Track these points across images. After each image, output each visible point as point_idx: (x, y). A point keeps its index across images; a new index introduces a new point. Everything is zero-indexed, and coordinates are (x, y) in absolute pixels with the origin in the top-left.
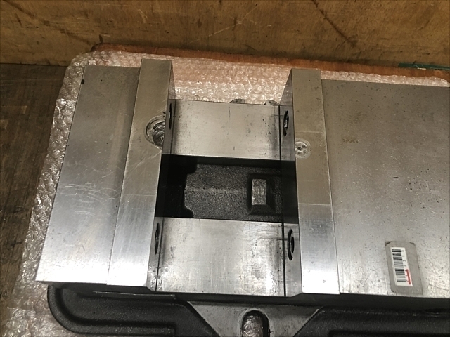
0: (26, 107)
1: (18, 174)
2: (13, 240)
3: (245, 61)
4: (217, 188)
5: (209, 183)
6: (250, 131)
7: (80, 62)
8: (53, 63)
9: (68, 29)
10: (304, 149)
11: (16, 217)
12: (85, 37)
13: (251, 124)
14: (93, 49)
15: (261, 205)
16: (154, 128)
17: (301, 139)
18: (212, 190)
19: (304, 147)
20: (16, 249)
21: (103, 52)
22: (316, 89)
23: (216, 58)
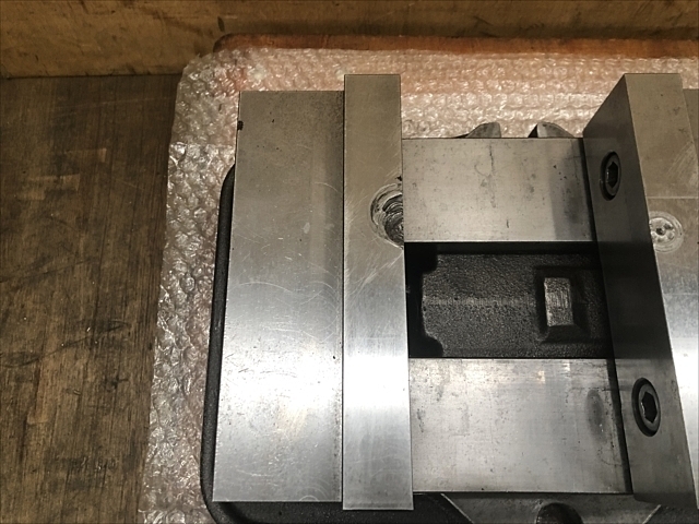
0: (105, 150)
1: (106, 265)
2: (114, 375)
3: (485, 50)
4: (479, 296)
5: (463, 287)
6: (532, 190)
7: (199, 73)
8: (140, 70)
9: (166, 10)
10: (668, 232)
11: (114, 338)
12: (193, 22)
13: (534, 176)
14: (217, 47)
15: (565, 326)
16: (384, 210)
17: (661, 214)
18: (471, 301)
19: (668, 228)
20: (120, 390)
21: (237, 52)
22: (676, 111)
23: (434, 48)
